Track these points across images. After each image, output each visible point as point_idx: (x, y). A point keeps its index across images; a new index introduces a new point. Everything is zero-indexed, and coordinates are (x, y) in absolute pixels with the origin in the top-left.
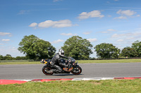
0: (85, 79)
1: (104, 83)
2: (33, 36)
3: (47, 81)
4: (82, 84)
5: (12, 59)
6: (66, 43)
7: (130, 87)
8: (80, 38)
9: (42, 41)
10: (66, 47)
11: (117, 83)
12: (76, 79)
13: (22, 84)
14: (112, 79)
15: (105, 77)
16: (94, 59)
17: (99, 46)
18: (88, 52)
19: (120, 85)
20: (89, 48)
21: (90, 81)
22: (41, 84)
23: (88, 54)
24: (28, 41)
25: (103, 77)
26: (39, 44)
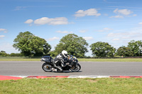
0: (80, 77)
1: (100, 81)
2: (28, 33)
3: (43, 78)
4: (78, 81)
5: (7, 55)
6: (62, 40)
7: (126, 85)
8: (76, 36)
9: (38, 38)
10: (61, 44)
11: (113, 81)
12: (72, 76)
13: (18, 81)
14: (108, 77)
15: (101, 75)
16: (89, 58)
17: (94, 45)
18: (83, 51)
19: (116, 83)
20: (85, 46)
21: (86, 79)
22: (36, 80)
23: (84, 52)
24: (23, 38)
25: (98, 75)
26: (34, 41)
